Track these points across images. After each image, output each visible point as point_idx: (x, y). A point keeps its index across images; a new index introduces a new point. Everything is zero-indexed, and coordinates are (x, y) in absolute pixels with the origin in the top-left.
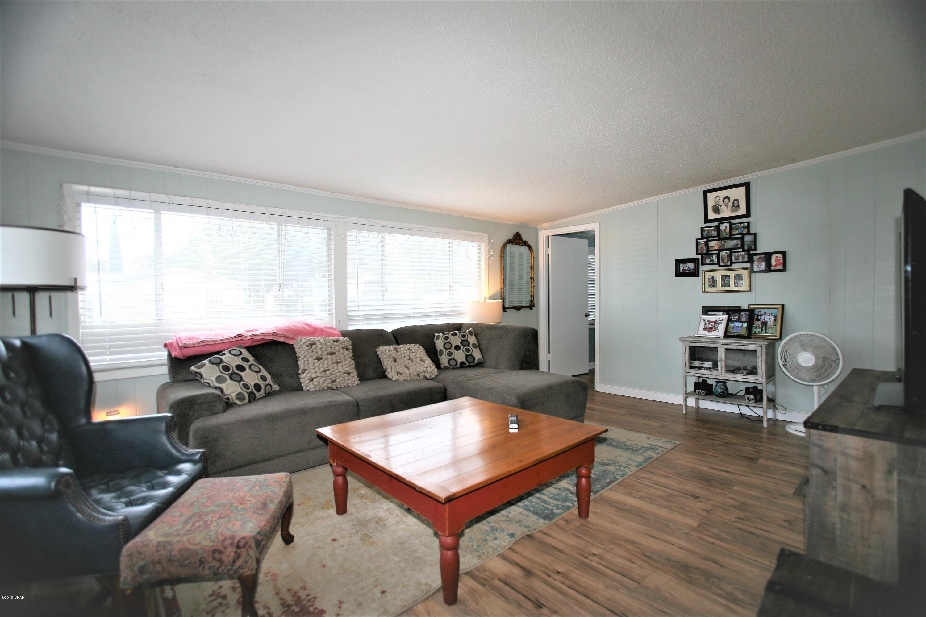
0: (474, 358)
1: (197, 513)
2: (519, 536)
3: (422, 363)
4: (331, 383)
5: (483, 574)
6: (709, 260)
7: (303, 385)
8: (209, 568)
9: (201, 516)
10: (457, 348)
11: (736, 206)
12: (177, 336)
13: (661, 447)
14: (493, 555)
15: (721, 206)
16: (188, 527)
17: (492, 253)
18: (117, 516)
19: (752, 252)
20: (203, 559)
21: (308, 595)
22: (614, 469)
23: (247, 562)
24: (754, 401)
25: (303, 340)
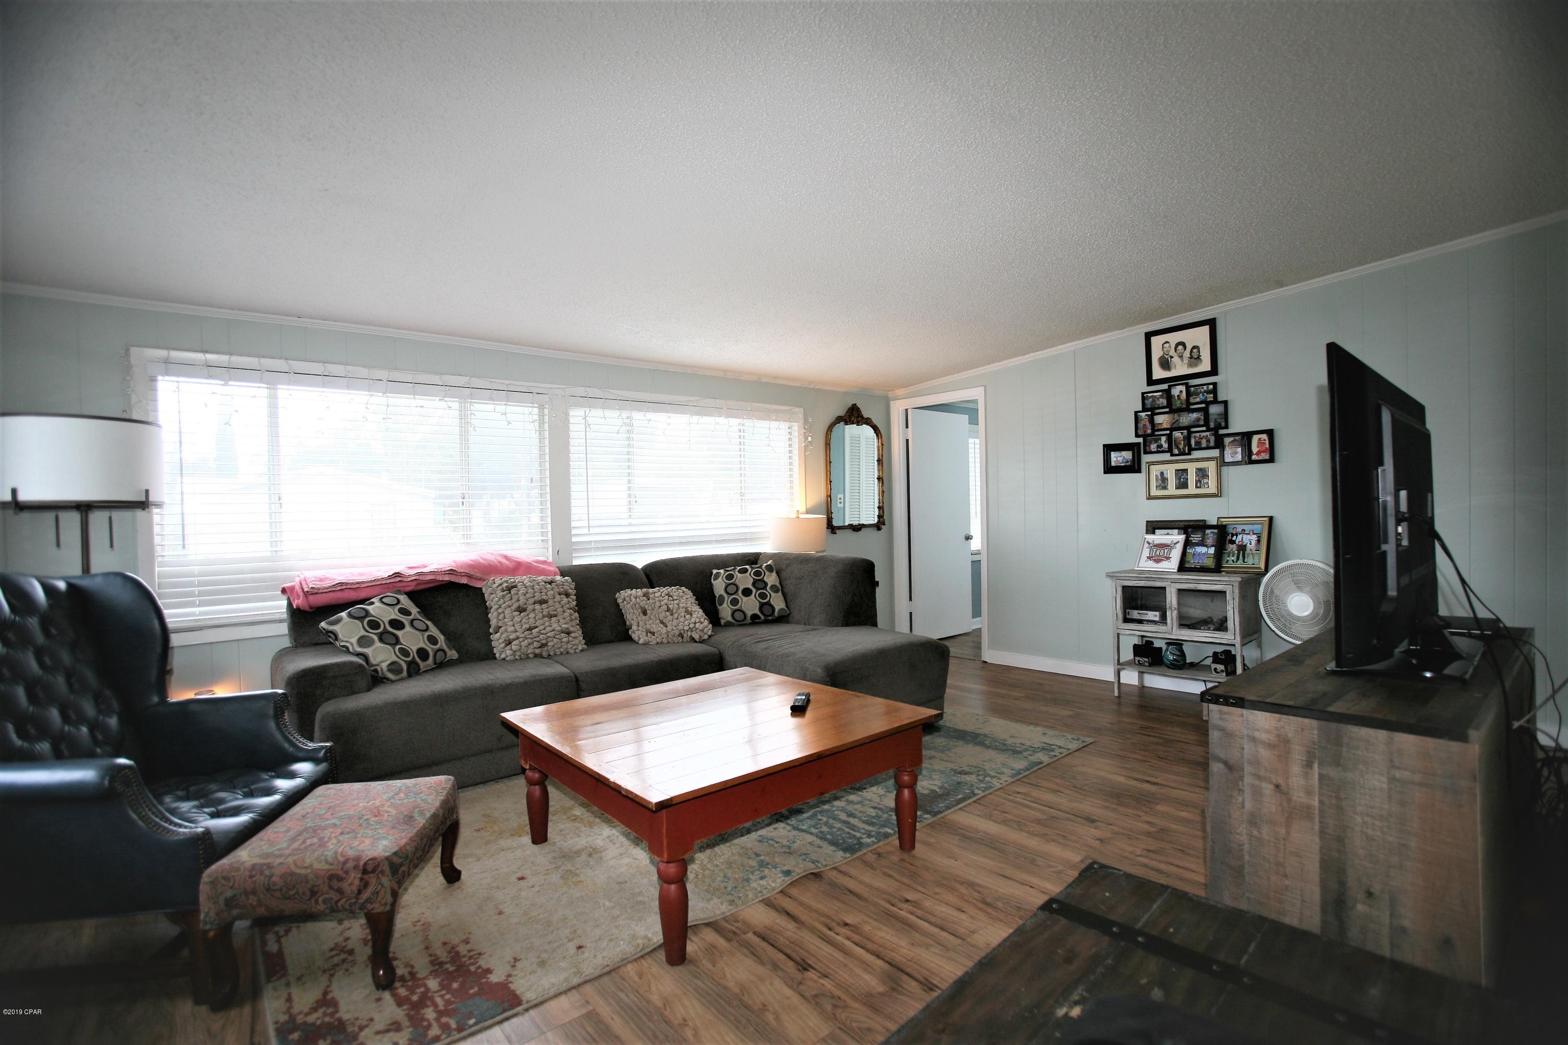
0: (773, 609)
1: (310, 827)
2: (798, 874)
3: (688, 617)
4: (540, 647)
5: (733, 925)
6: (1155, 445)
7: (495, 651)
8: (324, 902)
9: (315, 831)
10: (747, 592)
11: (1195, 358)
12: (302, 577)
13: (1060, 747)
14: (753, 900)
15: (1172, 357)
16: (295, 845)
17: (810, 439)
18: (196, 827)
19: (1222, 432)
20: (316, 889)
21: (469, 951)
22: (976, 780)
23: (377, 893)
24: (1224, 674)
25: (498, 581)
